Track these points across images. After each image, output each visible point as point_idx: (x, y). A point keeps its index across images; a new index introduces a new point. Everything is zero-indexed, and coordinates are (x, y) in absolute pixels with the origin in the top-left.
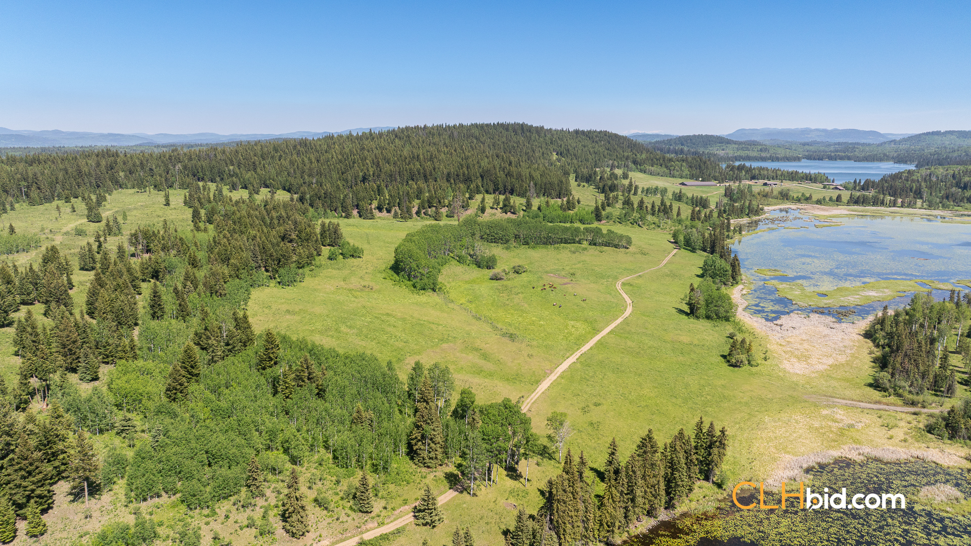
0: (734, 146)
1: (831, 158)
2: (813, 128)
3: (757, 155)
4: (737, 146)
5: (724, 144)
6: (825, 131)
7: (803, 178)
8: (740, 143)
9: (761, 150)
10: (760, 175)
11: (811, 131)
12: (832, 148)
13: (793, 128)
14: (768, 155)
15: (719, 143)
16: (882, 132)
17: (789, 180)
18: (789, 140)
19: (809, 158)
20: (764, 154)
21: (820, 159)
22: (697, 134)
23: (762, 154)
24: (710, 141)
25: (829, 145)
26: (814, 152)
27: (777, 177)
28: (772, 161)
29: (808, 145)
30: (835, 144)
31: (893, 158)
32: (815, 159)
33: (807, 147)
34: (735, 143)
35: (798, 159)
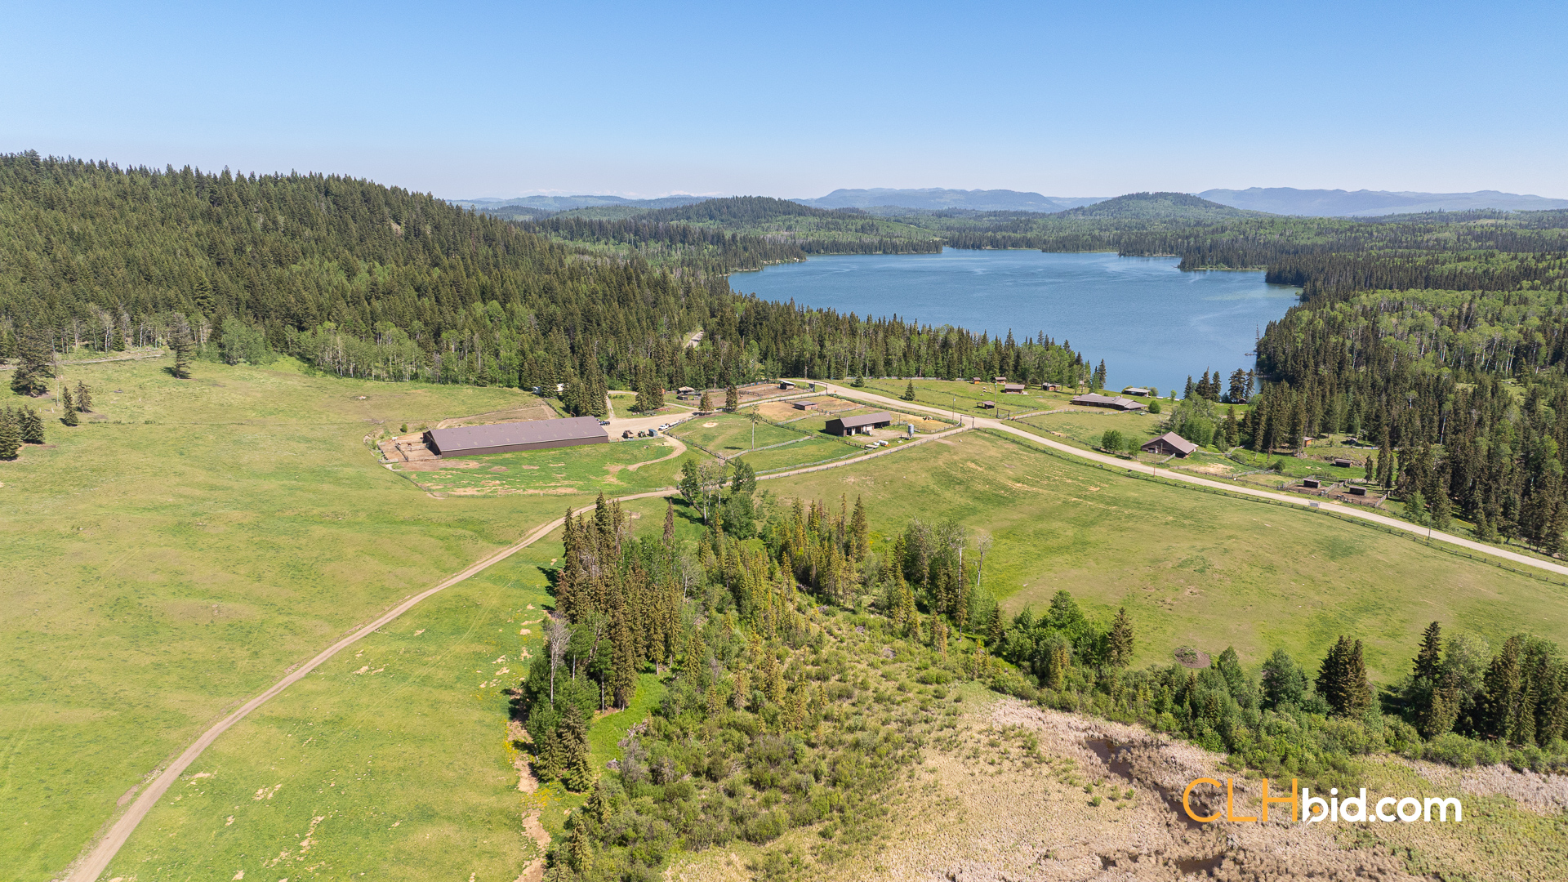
0: (811, 219)
1: (996, 244)
2: (946, 188)
3: (853, 240)
4: (817, 220)
5: (792, 216)
6: (963, 192)
7: (989, 367)
8: (823, 214)
9: (863, 229)
10: (822, 356)
11: (944, 192)
12: (985, 223)
13: (917, 188)
14: (876, 240)
15: (785, 214)
16: (1045, 195)
17: (937, 375)
18: (913, 207)
19: (955, 244)
20: (867, 239)
21: (977, 246)
22: (741, 195)
23: (863, 239)
24: (765, 210)
25: (979, 217)
26: (959, 230)
27: (888, 363)
28: (885, 252)
29: (946, 216)
30: (990, 214)
31: (1109, 243)
32: (966, 247)
33: (944, 220)
34: (814, 212)
35: (934, 248)
